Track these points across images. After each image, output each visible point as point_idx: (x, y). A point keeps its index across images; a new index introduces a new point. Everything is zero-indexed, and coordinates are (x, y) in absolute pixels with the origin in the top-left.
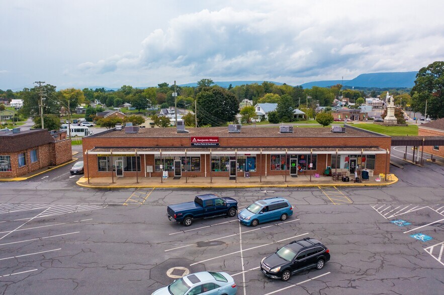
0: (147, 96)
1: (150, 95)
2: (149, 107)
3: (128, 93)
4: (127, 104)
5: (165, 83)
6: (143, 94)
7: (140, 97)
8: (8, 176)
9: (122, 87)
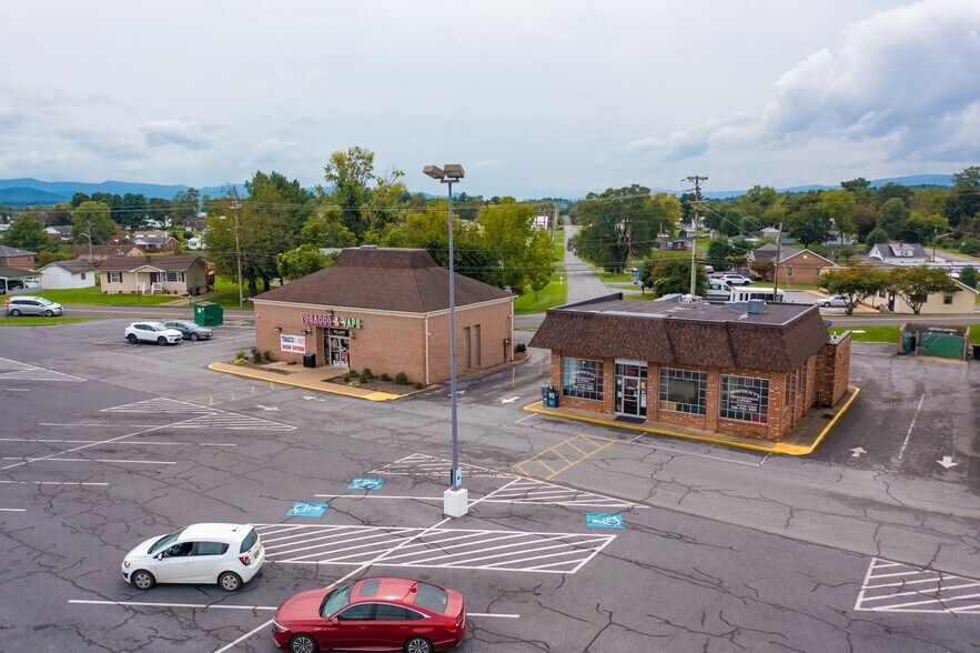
0: (832, 211)
1: (838, 208)
2: (833, 238)
3: (766, 204)
4: (769, 231)
5: (862, 180)
6: (818, 206)
7: (813, 213)
8: (754, 436)
9: (750, 191)
